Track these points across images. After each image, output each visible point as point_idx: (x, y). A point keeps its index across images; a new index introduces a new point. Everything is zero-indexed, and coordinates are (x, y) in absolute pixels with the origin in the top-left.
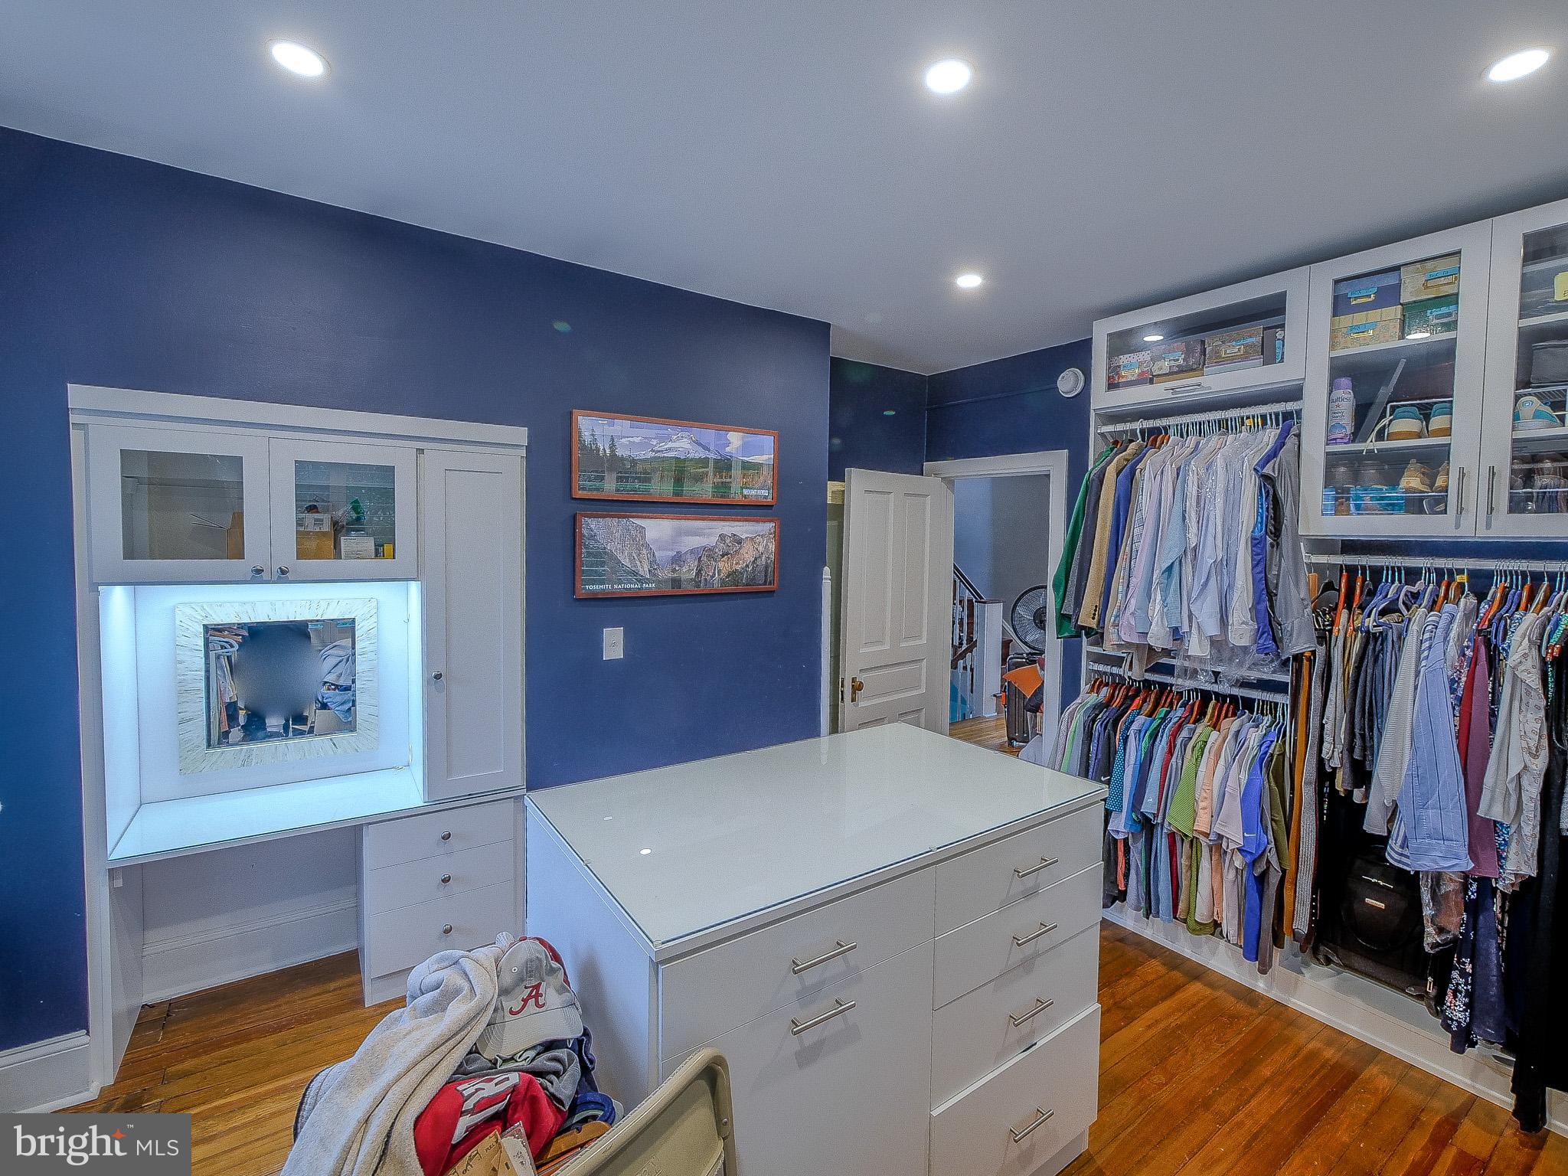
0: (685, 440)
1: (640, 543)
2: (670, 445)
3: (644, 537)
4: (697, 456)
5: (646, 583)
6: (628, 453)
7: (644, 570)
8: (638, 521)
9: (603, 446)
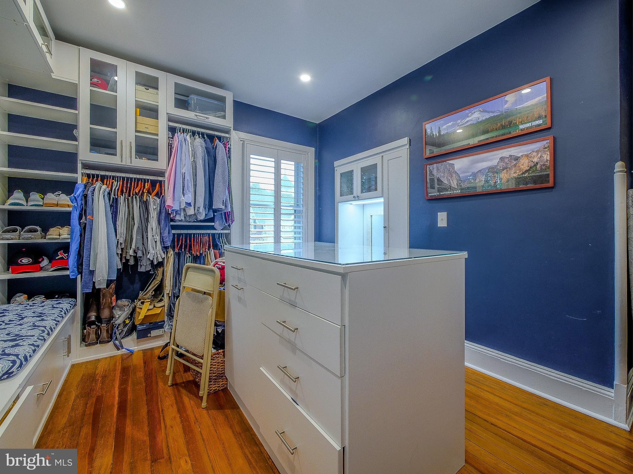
0: (476, 113)
1: (451, 172)
2: (467, 119)
3: (453, 168)
4: (484, 118)
5: (455, 190)
6: (446, 131)
7: (454, 184)
8: (450, 162)
9: (436, 133)
